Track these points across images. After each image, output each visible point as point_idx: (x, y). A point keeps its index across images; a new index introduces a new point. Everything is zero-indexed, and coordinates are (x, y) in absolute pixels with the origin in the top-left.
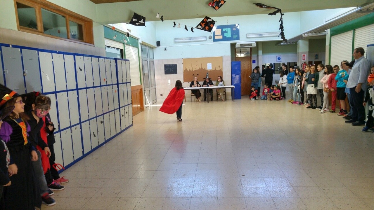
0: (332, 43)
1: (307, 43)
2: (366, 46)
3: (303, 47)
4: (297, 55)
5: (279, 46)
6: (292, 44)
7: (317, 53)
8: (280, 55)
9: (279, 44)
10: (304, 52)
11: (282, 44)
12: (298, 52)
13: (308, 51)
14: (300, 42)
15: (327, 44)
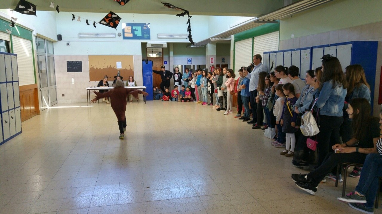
0: (235, 48)
1: (215, 47)
2: (263, 53)
3: (211, 50)
4: (206, 58)
5: (189, 48)
6: (201, 47)
7: (223, 57)
8: (191, 57)
9: (189, 47)
10: (212, 55)
11: (192, 46)
12: (207, 55)
13: (215, 54)
14: (209, 46)
15: (232, 49)
